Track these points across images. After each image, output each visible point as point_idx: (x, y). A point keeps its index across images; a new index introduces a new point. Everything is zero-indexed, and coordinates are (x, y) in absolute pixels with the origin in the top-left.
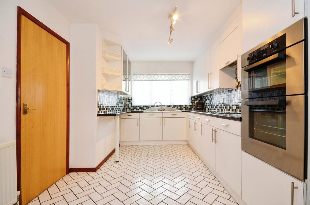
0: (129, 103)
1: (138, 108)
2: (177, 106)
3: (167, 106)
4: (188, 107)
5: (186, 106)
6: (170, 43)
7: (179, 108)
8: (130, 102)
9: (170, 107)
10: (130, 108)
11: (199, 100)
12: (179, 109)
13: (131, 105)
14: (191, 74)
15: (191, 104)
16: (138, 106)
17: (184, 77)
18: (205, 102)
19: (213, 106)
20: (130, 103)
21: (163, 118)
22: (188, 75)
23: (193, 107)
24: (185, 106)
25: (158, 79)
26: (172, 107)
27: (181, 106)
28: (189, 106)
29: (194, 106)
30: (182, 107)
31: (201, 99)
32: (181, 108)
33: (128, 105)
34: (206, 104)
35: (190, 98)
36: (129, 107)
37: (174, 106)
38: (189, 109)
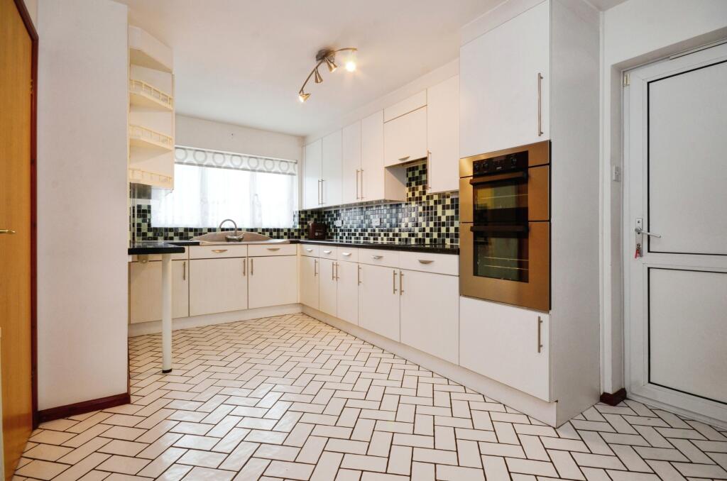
0: (140, 220)
1: (171, 234)
2: (271, 229)
3: (248, 230)
4: (293, 234)
5: (289, 230)
6: (305, 100)
7: (275, 234)
8: (145, 216)
9: (254, 233)
10: (145, 234)
11: (315, 219)
12: (275, 238)
13: (149, 225)
14: (300, 163)
15: (298, 227)
16: (171, 230)
17: (284, 166)
18: (329, 223)
19: (353, 232)
20: (144, 221)
21: (250, 259)
22: (293, 164)
23: (303, 234)
24: (286, 231)
25: (224, 165)
26: (260, 233)
27: (278, 230)
28: (296, 230)
29: (306, 230)
30: (282, 234)
31: (318, 216)
32: (278, 234)
33: (139, 225)
34: (335, 227)
35: (298, 213)
36: (142, 231)
37: (263, 230)
38: (296, 237)
